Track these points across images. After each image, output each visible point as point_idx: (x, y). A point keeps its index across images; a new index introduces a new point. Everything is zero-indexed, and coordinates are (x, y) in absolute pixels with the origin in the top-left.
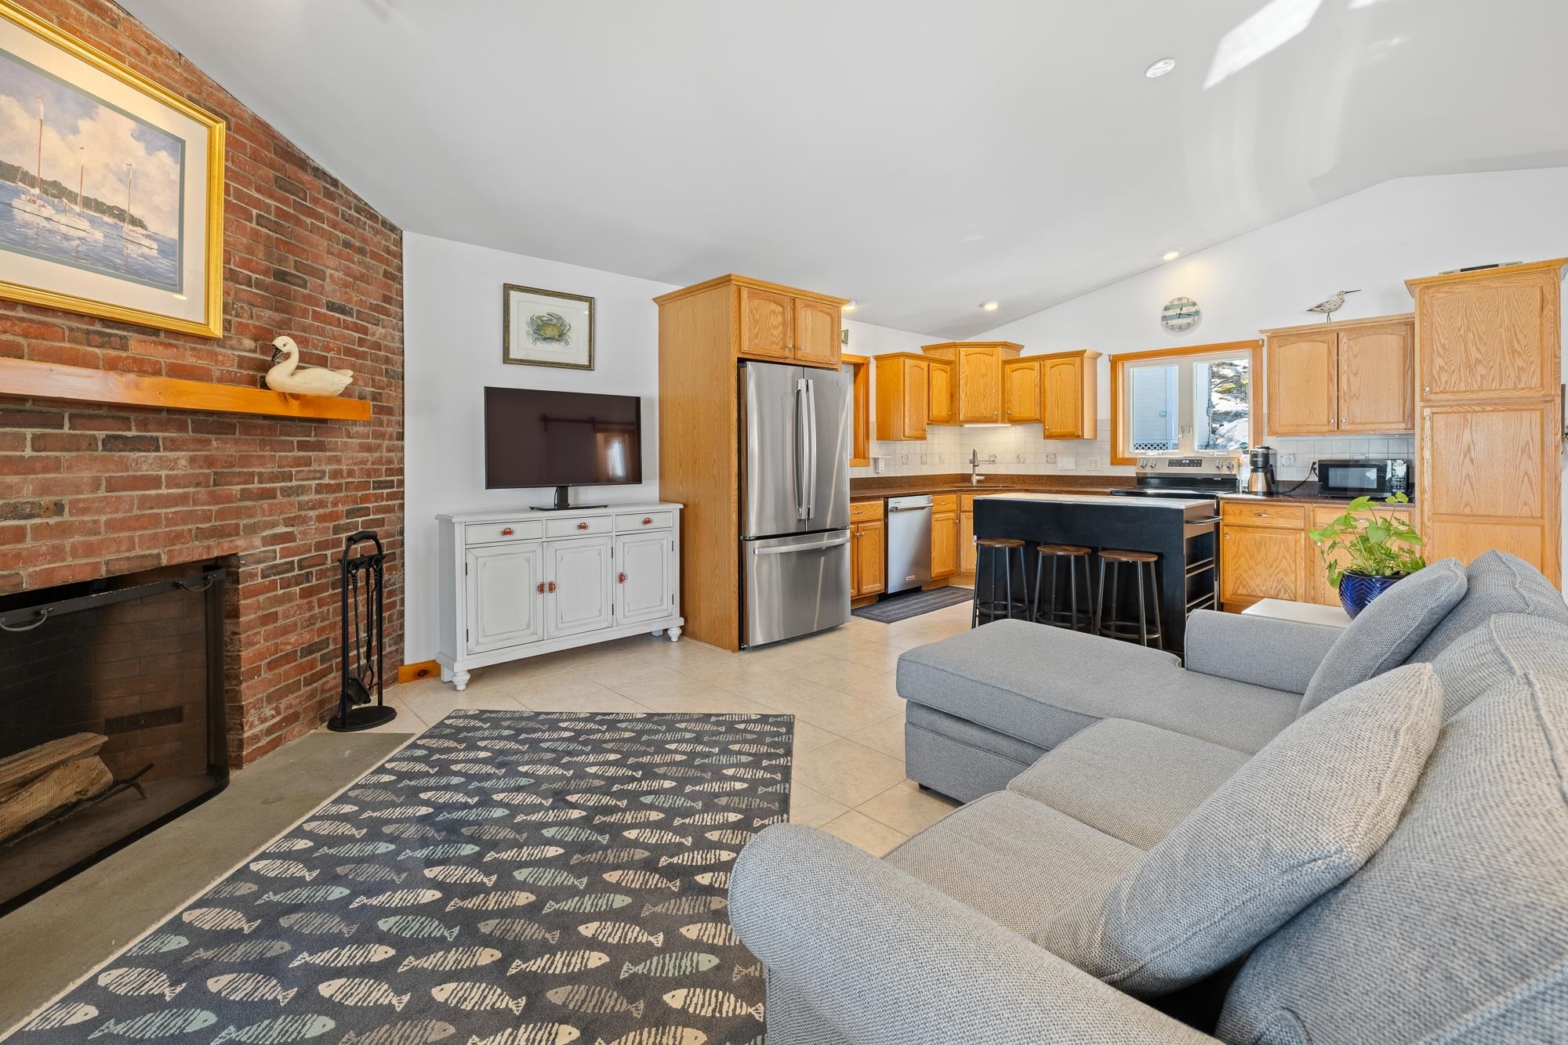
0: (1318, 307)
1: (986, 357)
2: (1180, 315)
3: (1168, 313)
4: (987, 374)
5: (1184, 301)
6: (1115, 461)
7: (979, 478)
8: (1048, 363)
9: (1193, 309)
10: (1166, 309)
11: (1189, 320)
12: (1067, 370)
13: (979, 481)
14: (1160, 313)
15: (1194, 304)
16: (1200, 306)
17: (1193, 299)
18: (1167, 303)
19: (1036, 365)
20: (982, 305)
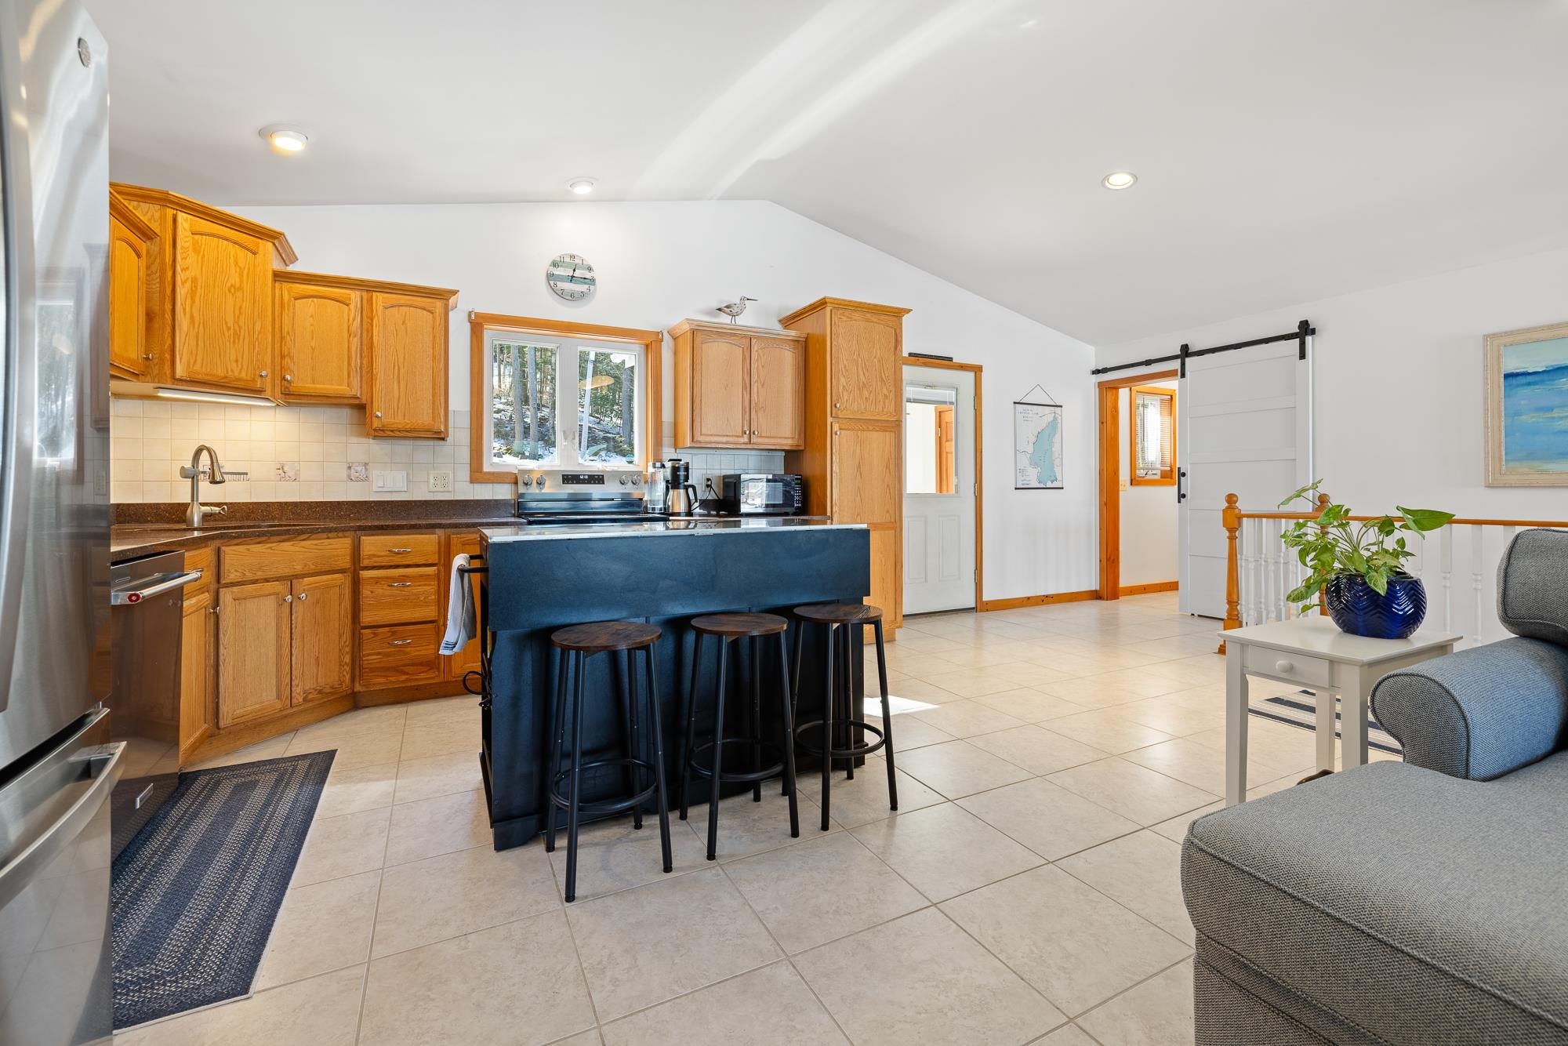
0: (728, 307)
1: (241, 253)
2: (572, 278)
3: (558, 272)
4: (240, 289)
5: (578, 261)
6: (477, 474)
7: (204, 509)
8: (379, 299)
9: (588, 275)
10: (555, 264)
11: (583, 288)
12: (418, 318)
13: (206, 517)
14: (544, 267)
15: (590, 269)
16: (595, 274)
17: (589, 261)
18: (555, 256)
19: (355, 296)
20: (265, 133)
